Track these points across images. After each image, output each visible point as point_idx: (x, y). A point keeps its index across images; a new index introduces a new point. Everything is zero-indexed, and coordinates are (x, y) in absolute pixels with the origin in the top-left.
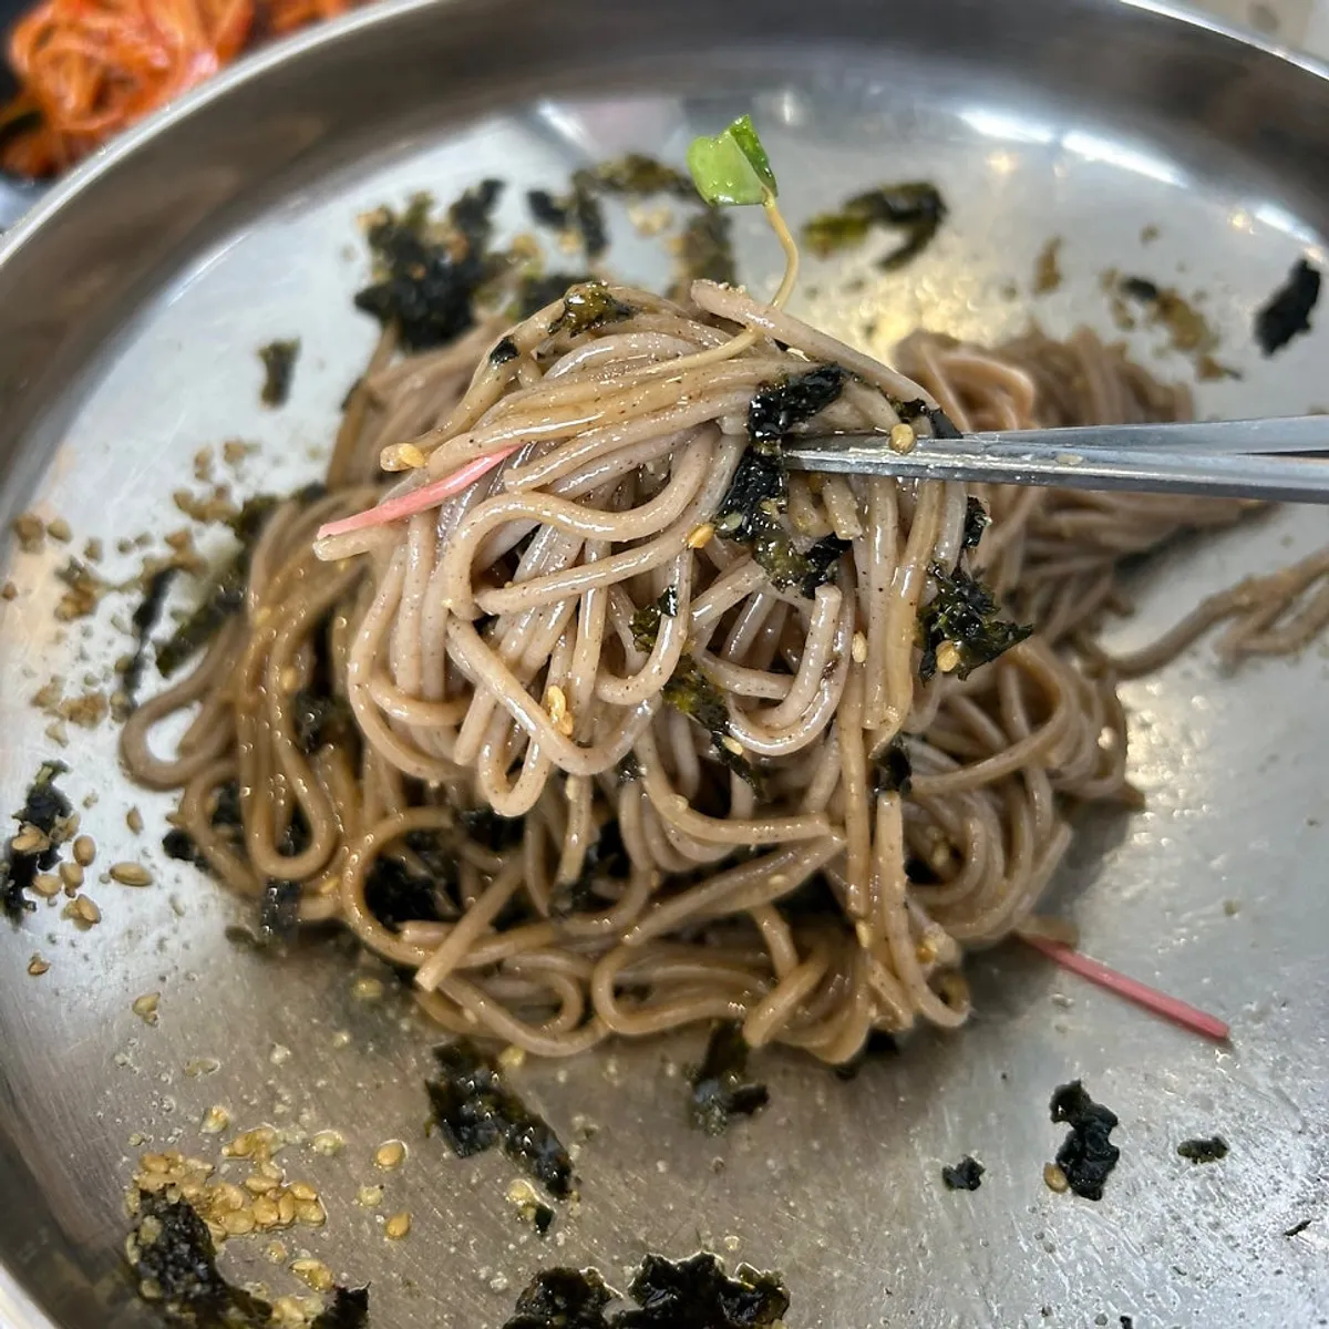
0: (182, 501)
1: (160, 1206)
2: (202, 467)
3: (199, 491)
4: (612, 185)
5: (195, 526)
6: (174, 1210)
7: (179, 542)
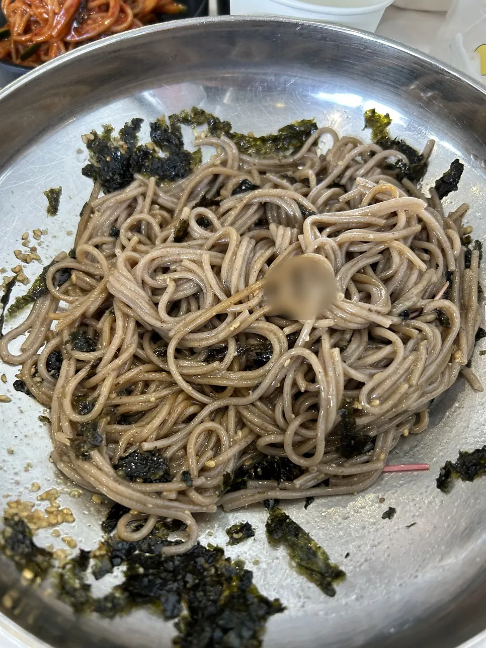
0: (17, 254)
1: (12, 523)
2: (25, 240)
3: (24, 250)
4: (186, 121)
5: (23, 264)
6: (17, 524)
7: (18, 271)
